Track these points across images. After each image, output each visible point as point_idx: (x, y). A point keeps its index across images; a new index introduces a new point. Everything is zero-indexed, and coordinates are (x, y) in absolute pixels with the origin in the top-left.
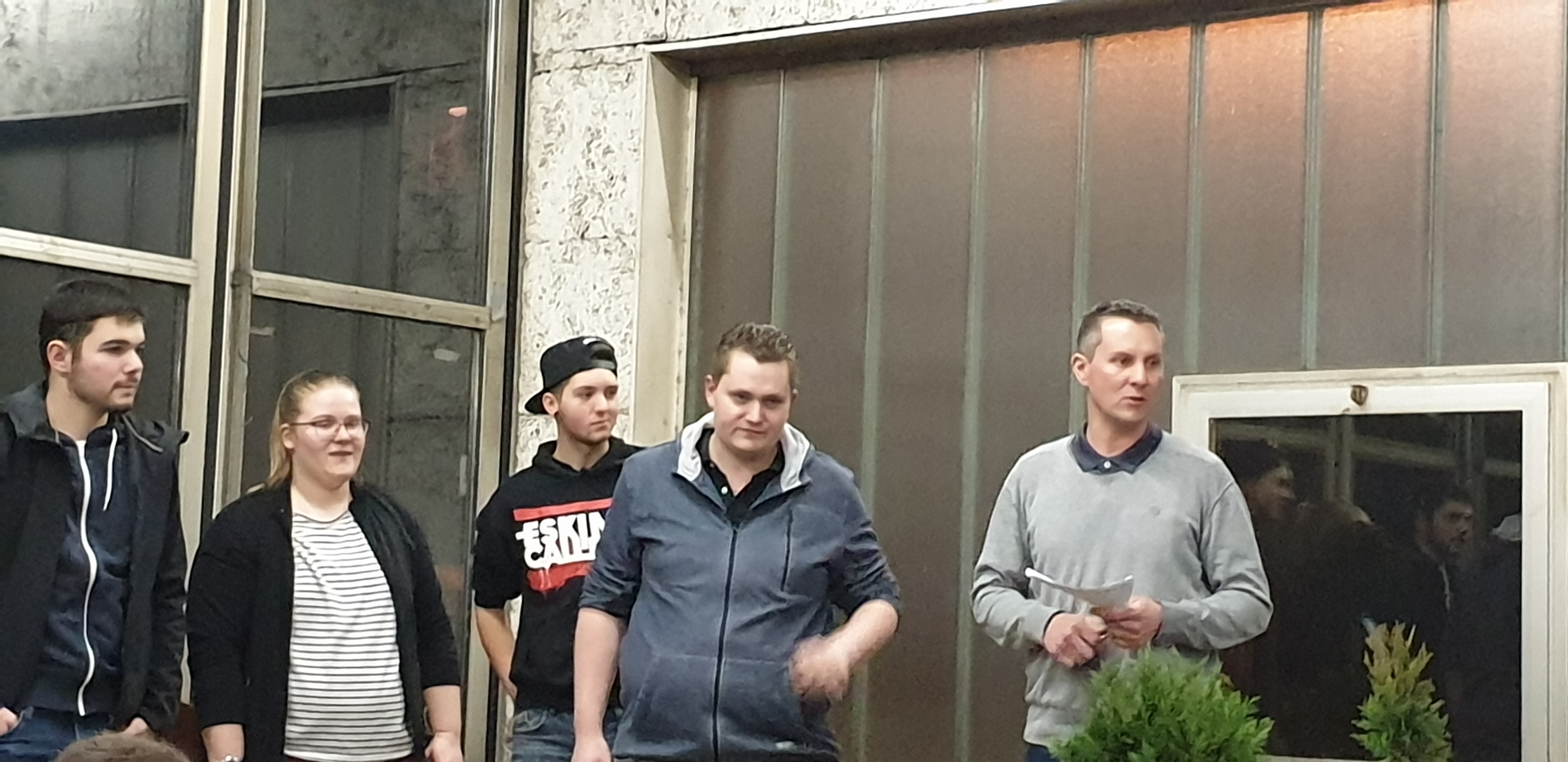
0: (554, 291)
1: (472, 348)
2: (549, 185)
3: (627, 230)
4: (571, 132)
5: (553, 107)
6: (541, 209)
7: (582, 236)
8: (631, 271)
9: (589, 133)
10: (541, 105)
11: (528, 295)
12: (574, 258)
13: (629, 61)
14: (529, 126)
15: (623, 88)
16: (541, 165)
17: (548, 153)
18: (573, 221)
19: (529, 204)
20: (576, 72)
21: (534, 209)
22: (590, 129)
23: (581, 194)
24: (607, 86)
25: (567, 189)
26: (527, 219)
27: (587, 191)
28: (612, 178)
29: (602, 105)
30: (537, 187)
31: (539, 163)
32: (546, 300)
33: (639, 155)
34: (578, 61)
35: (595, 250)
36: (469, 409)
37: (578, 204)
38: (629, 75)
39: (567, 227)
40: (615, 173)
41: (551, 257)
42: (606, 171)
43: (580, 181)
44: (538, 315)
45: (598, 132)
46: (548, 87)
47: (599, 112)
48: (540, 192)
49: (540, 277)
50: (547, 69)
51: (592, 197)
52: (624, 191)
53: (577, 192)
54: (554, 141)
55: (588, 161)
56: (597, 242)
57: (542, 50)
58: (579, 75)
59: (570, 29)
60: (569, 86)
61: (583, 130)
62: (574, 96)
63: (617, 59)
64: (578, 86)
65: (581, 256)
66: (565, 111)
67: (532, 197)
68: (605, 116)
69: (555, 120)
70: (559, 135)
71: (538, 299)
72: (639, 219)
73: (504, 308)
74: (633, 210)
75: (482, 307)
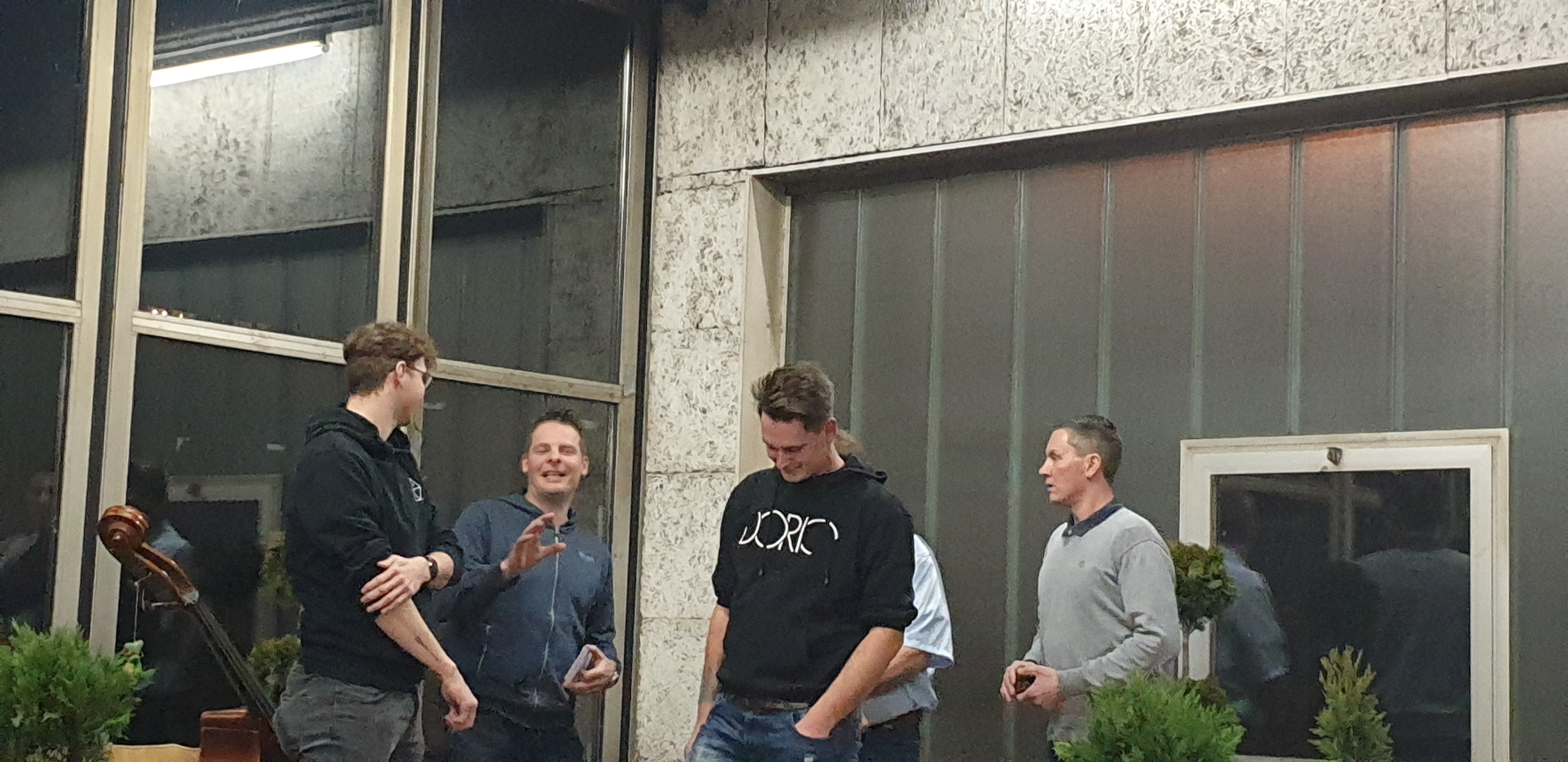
0: (674, 371)
1: (608, 418)
2: (670, 285)
3: (734, 321)
4: (688, 242)
5: (673, 220)
6: (665, 305)
7: (697, 327)
8: (738, 355)
9: (702, 242)
10: (664, 220)
11: (654, 375)
12: (691, 344)
13: (734, 183)
14: (655, 236)
15: (729, 205)
16: (663, 269)
17: (669, 259)
18: (690, 315)
19: (654, 300)
20: (693, 192)
21: (659, 305)
22: (703, 239)
23: (696, 292)
24: (716, 205)
25: (685, 287)
26: (653, 312)
27: (701, 289)
28: (721, 279)
29: (713, 219)
30: (660, 287)
31: (662, 266)
32: (667, 379)
33: (743, 259)
34: (694, 183)
35: (707, 337)
37: (694, 300)
38: (735, 195)
39: (685, 319)
40: (724, 274)
41: (672, 343)
42: (716, 274)
43: (695, 281)
44: (661, 391)
45: (710, 241)
46: (669, 205)
47: (710, 225)
48: (662, 290)
49: (663, 360)
50: (668, 189)
51: (705, 295)
52: (731, 289)
53: (693, 290)
54: (674, 249)
55: (701, 265)
56: (709, 331)
57: (665, 174)
58: (694, 195)
59: (687, 158)
60: (685, 204)
61: (698, 238)
62: (691, 213)
63: (725, 181)
64: (693, 203)
65: (696, 343)
66: (683, 225)
67: (657, 294)
68: (715, 228)
69: (675, 231)
70: (679, 243)
71: (661, 378)
72: (743, 313)
73: (634, 385)
74: (738, 305)
75: (615, 386)
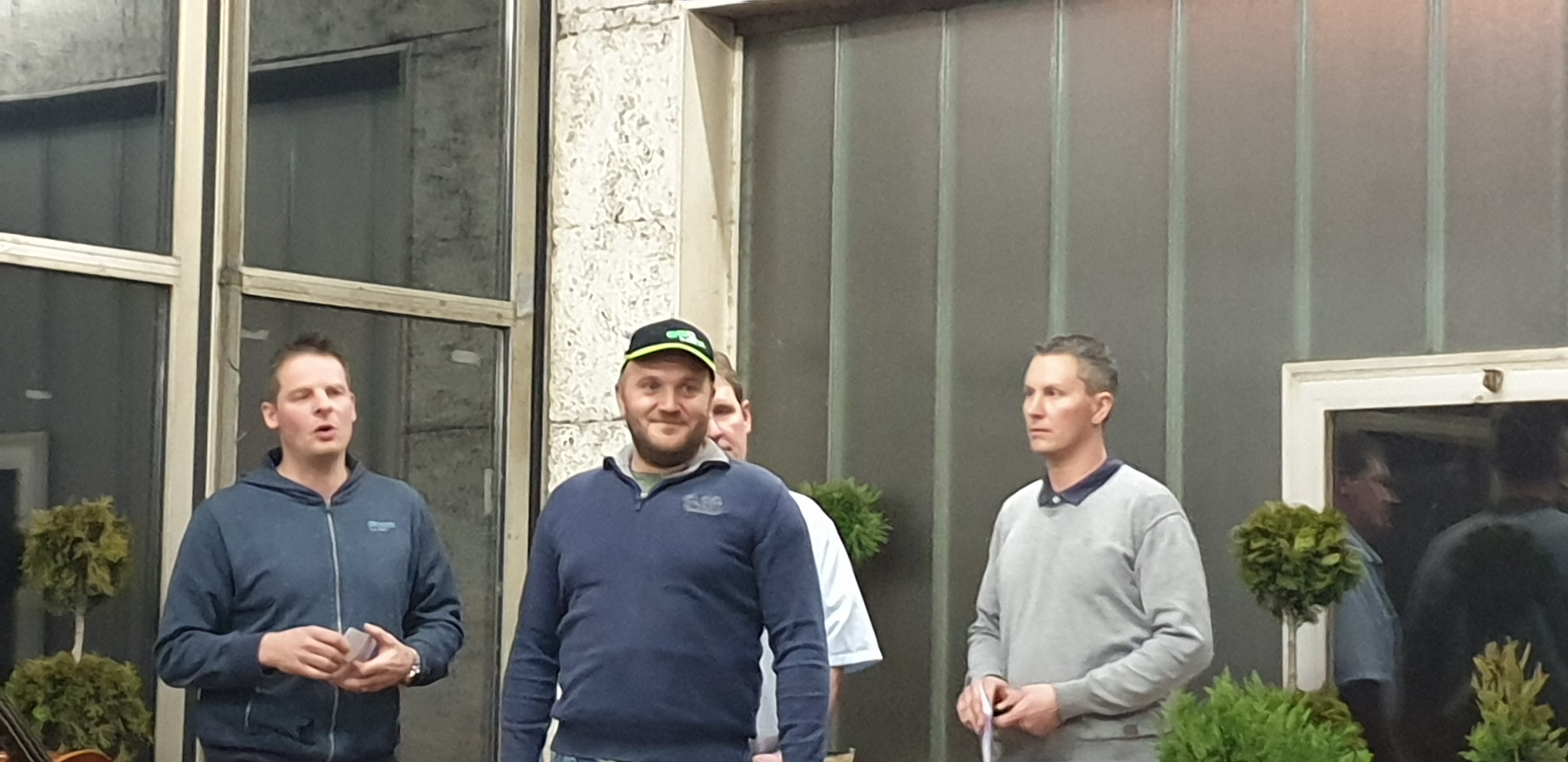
0: (587, 281)
1: (495, 349)
2: (578, 162)
3: (667, 211)
4: (601, 102)
5: (580, 73)
6: (570, 190)
7: (617, 220)
9: (621, 102)
10: (567, 72)
11: (557, 286)
12: (608, 244)
13: (664, 20)
14: (555, 95)
15: (658, 50)
16: (569, 140)
17: (576, 126)
18: (606, 202)
19: (556, 185)
20: (606, 33)
21: (563, 190)
22: (622, 98)
23: (614, 172)
24: (640, 50)
25: (598, 165)
26: (555, 201)
27: (620, 168)
28: (648, 153)
29: (635, 71)
30: (564, 164)
31: (566, 137)
32: (577, 293)
33: (677, 125)
34: (608, 22)
35: (630, 234)
36: (493, 417)
37: (611, 182)
38: (665, 35)
39: (599, 209)
40: (651, 147)
41: (582, 242)
42: (642, 144)
43: (612, 157)
44: (568, 309)
45: (631, 100)
46: (574, 52)
47: (632, 78)
48: (567, 170)
49: (570, 267)
50: (572, 31)
51: (626, 175)
52: (661, 167)
53: (610, 169)
54: (582, 112)
55: (621, 135)
56: (632, 225)
57: (568, 10)
58: (609, 38)
60: (597, 51)
61: (615, 98)
62: (604, 62)
63: (651, 18)
64: (608, 49)
65: (615, 241)
66: (594, 80)
67: (560, 176)
68: (638, 83)
69: (583, 88)
70: (589, 105)
71: (568, 292)
72: (679, 199)
73: (530, 302)
74: (672, 189)
75: (505, 303)
